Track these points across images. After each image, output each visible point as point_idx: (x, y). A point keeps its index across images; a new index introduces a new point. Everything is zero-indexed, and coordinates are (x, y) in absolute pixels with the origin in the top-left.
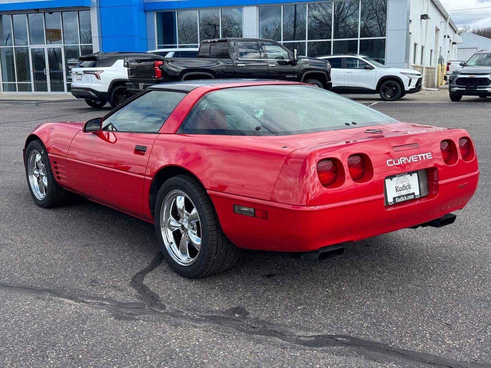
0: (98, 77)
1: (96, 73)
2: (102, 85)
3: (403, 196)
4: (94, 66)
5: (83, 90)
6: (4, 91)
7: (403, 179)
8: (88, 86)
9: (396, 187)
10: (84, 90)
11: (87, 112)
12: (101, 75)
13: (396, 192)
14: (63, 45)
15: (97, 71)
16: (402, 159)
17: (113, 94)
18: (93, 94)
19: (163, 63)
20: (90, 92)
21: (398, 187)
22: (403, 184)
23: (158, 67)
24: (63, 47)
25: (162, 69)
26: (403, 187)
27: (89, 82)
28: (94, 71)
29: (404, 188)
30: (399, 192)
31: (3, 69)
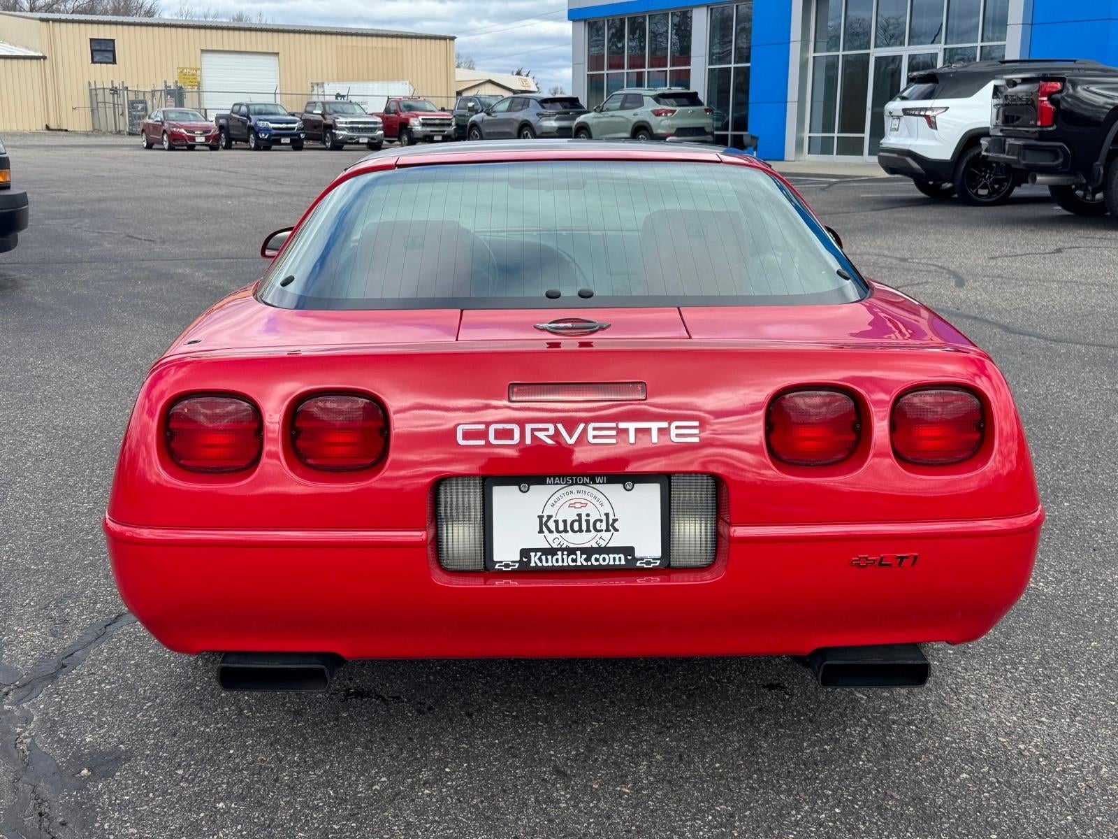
0: (932, 124)
1: (928, 113)
2: (939, 144)
3: (571, 551)
4: (929, 96)
5: (895, 155)
6: (809, 153)
7: (581, 495)
8: (906, 145)
9: (541, 517)
10: (898, 154)
11: (893, 208)
12: (940, 118)
13: (541, 531)
14: (942, 46)
15: (931, 109)
16: (533, 430)
17: (964, 165)
18: (915, 165)
19: (1064, 87)
20: (909, 160)
21: (549, 517)
22: (579, 511)
23: (1045, 99)
24: (943, 51)
25: (1055, 102)
26: (580, 521)
27: (910, 135)
28: (926, 109)
29: (579, 526)
30: (556, 534)
31: (814, 103)
